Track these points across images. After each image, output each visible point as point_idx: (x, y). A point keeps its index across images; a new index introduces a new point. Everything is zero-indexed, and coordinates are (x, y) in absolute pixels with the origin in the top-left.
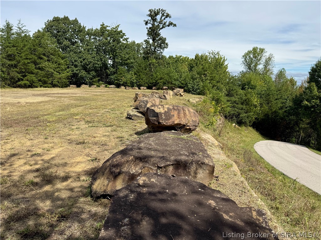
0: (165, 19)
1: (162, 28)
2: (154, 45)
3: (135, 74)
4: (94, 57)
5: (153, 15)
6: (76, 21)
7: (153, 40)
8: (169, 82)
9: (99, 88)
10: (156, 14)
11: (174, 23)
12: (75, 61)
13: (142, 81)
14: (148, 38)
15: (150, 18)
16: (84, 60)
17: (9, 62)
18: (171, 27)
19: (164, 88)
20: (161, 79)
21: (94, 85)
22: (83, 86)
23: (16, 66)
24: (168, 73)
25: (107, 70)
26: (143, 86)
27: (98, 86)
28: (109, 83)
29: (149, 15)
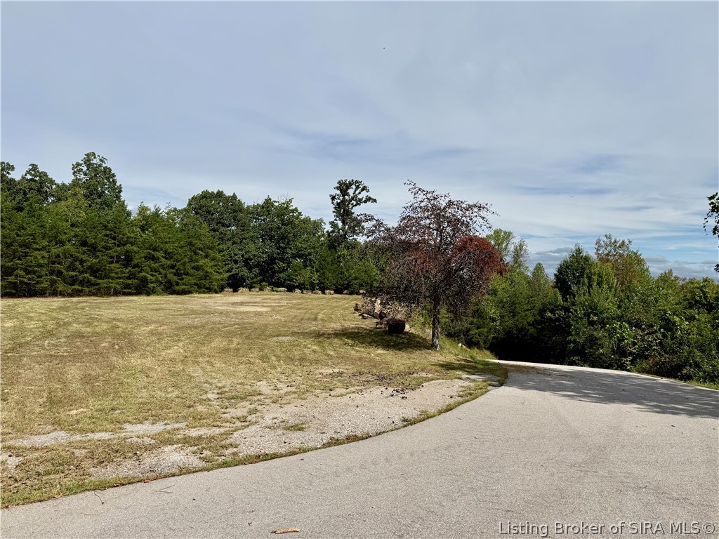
0: (360, 193)
1: (356, 205)
2: (343, 229)
3: (317, 271)
4: (259, 248)
5: (344, 187)
6: (234, 197)
7: (343, 222)
8: (367, 284)
9: (262, 292)
10: (348, 186)
11: (373, 197)
12: (235, 255)
13: (327, 282)
14: (335, 220)
15: (338, 192)
16: (247, 252)
17: (169, 263)
18: (369, 203)
19: (361, 291)
20: (355, 280)
21: (254, 287)
22: (241, 289)
23: (173, 267)
24: (366, 271)
25: (275, 266)
26: (329, 289)
27: (261, 289)
28: (276, 285)
29: (337, 188)
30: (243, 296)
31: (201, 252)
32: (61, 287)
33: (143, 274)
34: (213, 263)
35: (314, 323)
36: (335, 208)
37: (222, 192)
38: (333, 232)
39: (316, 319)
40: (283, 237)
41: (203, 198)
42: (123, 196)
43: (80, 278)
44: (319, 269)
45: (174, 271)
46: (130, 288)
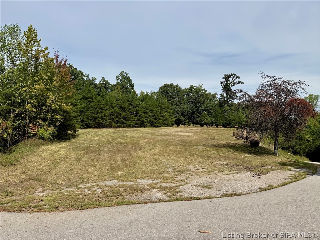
0: (235, 80)
1: (233, 85)
2: (227, 97)
3: (214, 117)
4: (188, 107)
5: (227, 78)
6: (177, 86)
7: (227, 94)
8: (239, 123)
9: (189, 127)
10: (229, 77)
11: (242, 81)
12: (178, 110)
13: (219, 122)
14: (223, 93)
15: (224, 80)
16: (183, 109)
17: (152, 114)
18: (240, 84)
19: (236, 126)
20: (233, 121)
21: (186, 124)
22: (181, 125)
23: (153, 116)
24: (238, 117)
25: (195, 115)
26: (220, 125)
27: (189, 125)
28: (195, 123)
29: (224, 78)
30: (181, 128)
31: (164, 110)
32: (113, 124)
33: (143, 119)
34: (169, 114)
35: (213, 141)
36: (223, 87)
37: (172, 84)
38: (221, 99)
39: (214, 139)
40: (198, 102)
41: (165, 87)
42: (135, 88)
43: (120, 121)
44: (215, 116)
45: (154, 118)
46: (138, 125)
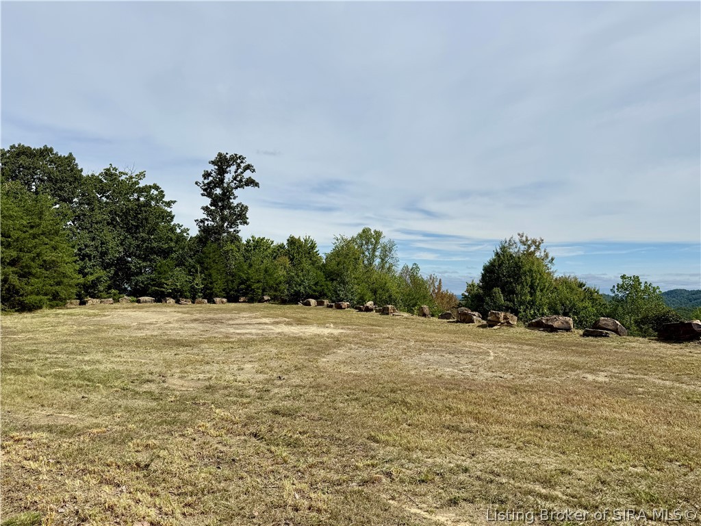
0: (242, 172)
1: (237, 188)
3: (200, 273)
9: (119, 304)
10: (229, 162)
11: (256, 180)
12: (86, 246)
13: (215, 286)
15: (215, 168)
18: (250, 187)
19: (266, 298)
20: (257, 283)
22: (91, 300)
26: (219, 296)
27: (115, 300)
36: (205, 190)
37: (51, 149)
